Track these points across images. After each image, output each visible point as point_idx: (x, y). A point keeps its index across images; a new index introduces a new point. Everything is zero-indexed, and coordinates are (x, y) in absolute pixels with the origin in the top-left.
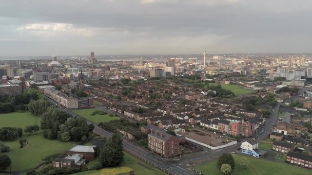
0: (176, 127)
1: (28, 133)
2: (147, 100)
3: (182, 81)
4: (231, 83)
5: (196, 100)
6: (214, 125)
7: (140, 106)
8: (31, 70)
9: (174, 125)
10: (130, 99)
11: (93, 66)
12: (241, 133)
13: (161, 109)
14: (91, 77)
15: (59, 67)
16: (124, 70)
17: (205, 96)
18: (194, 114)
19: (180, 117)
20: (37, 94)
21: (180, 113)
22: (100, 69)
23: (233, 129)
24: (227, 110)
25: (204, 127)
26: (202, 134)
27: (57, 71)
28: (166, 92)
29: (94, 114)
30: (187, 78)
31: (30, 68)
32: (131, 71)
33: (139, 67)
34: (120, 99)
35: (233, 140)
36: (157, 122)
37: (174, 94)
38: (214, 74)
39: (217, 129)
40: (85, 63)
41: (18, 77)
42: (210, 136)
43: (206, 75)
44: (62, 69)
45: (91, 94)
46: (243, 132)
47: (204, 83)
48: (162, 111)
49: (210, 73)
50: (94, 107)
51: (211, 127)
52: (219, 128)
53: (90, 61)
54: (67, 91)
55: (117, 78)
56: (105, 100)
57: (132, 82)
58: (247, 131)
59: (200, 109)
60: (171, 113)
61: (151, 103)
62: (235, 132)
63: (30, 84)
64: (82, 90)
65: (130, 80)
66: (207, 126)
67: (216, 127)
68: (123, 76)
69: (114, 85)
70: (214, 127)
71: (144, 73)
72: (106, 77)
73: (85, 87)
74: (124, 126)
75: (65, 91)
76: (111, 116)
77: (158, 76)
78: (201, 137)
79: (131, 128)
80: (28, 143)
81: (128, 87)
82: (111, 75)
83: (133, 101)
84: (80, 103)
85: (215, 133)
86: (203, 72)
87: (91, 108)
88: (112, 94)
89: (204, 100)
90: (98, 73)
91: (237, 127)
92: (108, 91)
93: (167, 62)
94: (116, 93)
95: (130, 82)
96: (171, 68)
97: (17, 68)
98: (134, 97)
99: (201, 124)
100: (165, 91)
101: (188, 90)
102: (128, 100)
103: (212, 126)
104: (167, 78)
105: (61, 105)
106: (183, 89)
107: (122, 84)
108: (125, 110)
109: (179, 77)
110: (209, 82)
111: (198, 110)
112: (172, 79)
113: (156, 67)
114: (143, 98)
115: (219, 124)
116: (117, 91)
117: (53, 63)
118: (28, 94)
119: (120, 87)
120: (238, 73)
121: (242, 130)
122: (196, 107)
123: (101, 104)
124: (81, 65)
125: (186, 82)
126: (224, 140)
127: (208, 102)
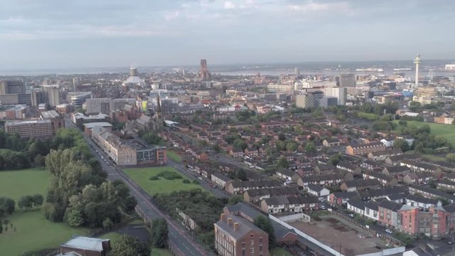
0: (295, 211)
1: (24, 208)
2: (269, 154)
3: (356, 116)
5: (366, 156)
6: (372, 211)
7: (250, 164)
8: (89, 93)
9: (290, 206)
10: (234, 151)
11: (199, 85)
12: (422, 230)
13: (282, 173)
14: (186, 107)
15: (139, 88)
16: (251, 93)
17: (387, 148)
18: (344, 186)
19: (314, 190)
20: (75, 137)
21: (319, 182)
22: (207, 93)
23: (406, 221)
24: (420, 180)
25: (353, 212)
26: (342, 229)
27: (132, 95)
28: (312, 139)
29: (155, 179)
30: (367, 111)
31: (90, 91)
32: (263, 96)
33: (284, 88)
34: (217, 149)
35: (398, 244)
36: (261, 199)
37: (325, 143)
38: (429, 102)
39: (377, 218)
40: (188, 80)
41: (63, 106)
42: (357, 232)
43: (411, 104)
44: (142, 91)
45: (170, 139)
46: (428, 229)
47: (396, 122)
48: (285, 177)
49: (421, 100)
50: (164, 165)
51: (366, 215)
52: (381, 217)
53: (200, 76)
54: (130, 132)
55: (232, 109)
56: (189, 150)
57: (255, 118)
58: (436, 226)
59: (365, 176)
60: (300, 182)
61: (270, 161)
62: (409, 228)
63: (77, 119)
64: (158, 131)
65: (254, 113)
66: (359, 211)
67: (375, 215)
68: (245, 105)
69: (219, 122)
70: (371, 214)
71: (288, 99)
72: (213, 107)
73: (165, 124)
74: (195, 203)
75: (126, 132)
76: (187, 182)
77: (312, 105)
78: (336, 233)
79: (205, 208)
80: (12, 225)
81: (243, 126)
82: (222, 104)
83: (241, 154)
84: (139, 156)
85: (368, 227)
86: (406, 99)
87: (159, 166)
88: (208, 140)
89: (382, 157)
90: (201, 98)
91: (413, 218)
92: (202, 134)
93: (337, 78)
94: (214, 139)
95: (252, 117)
96: (337, 89)
97: (70, 89)
98: (244, 147)
99: (349, 206)
100: (309, 136)
101: (358, 136)
102: (231, 152)
103: (368, 213)
104: (326, 111)
105: (110, 158)
106: (350, 133)
107: (236, 120)
108: (213, 173)
109: (351, 109)
110: (411, 118)
111: (358, 176)
112: (335, 112)
113: (314, 88)
114: (261, 149)
115: (381, 209)
116: (219, 134)
117: (131, 80)
118: (61, 138)
119: (229, 127)
121: (425, 224)
122: (358, 171)
123: (179, 158)
124: (180, 84)
125: (364, 118)
126: (381, 243)
127: (389, 161)
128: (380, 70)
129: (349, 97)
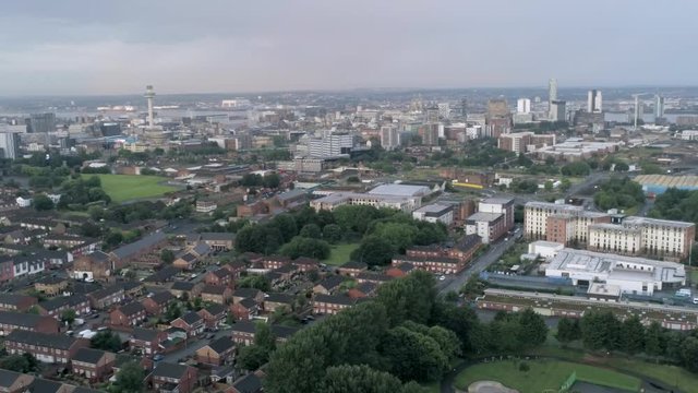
4: (144, 172)
120: (215, 144)
128: (128, 108)
129: (34, 147)
